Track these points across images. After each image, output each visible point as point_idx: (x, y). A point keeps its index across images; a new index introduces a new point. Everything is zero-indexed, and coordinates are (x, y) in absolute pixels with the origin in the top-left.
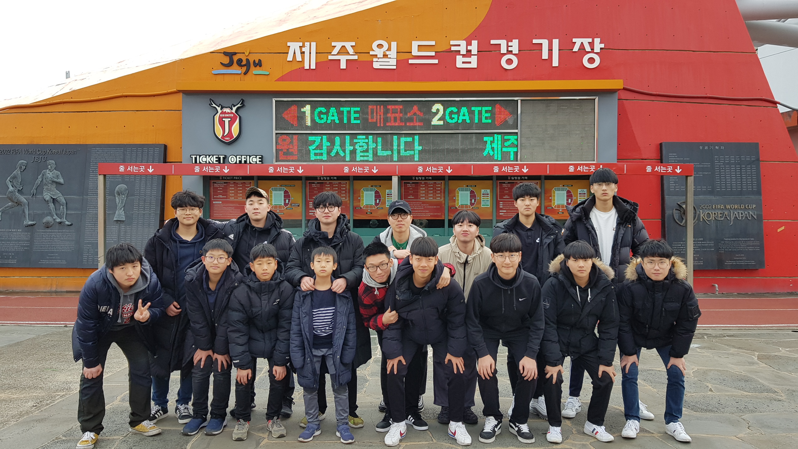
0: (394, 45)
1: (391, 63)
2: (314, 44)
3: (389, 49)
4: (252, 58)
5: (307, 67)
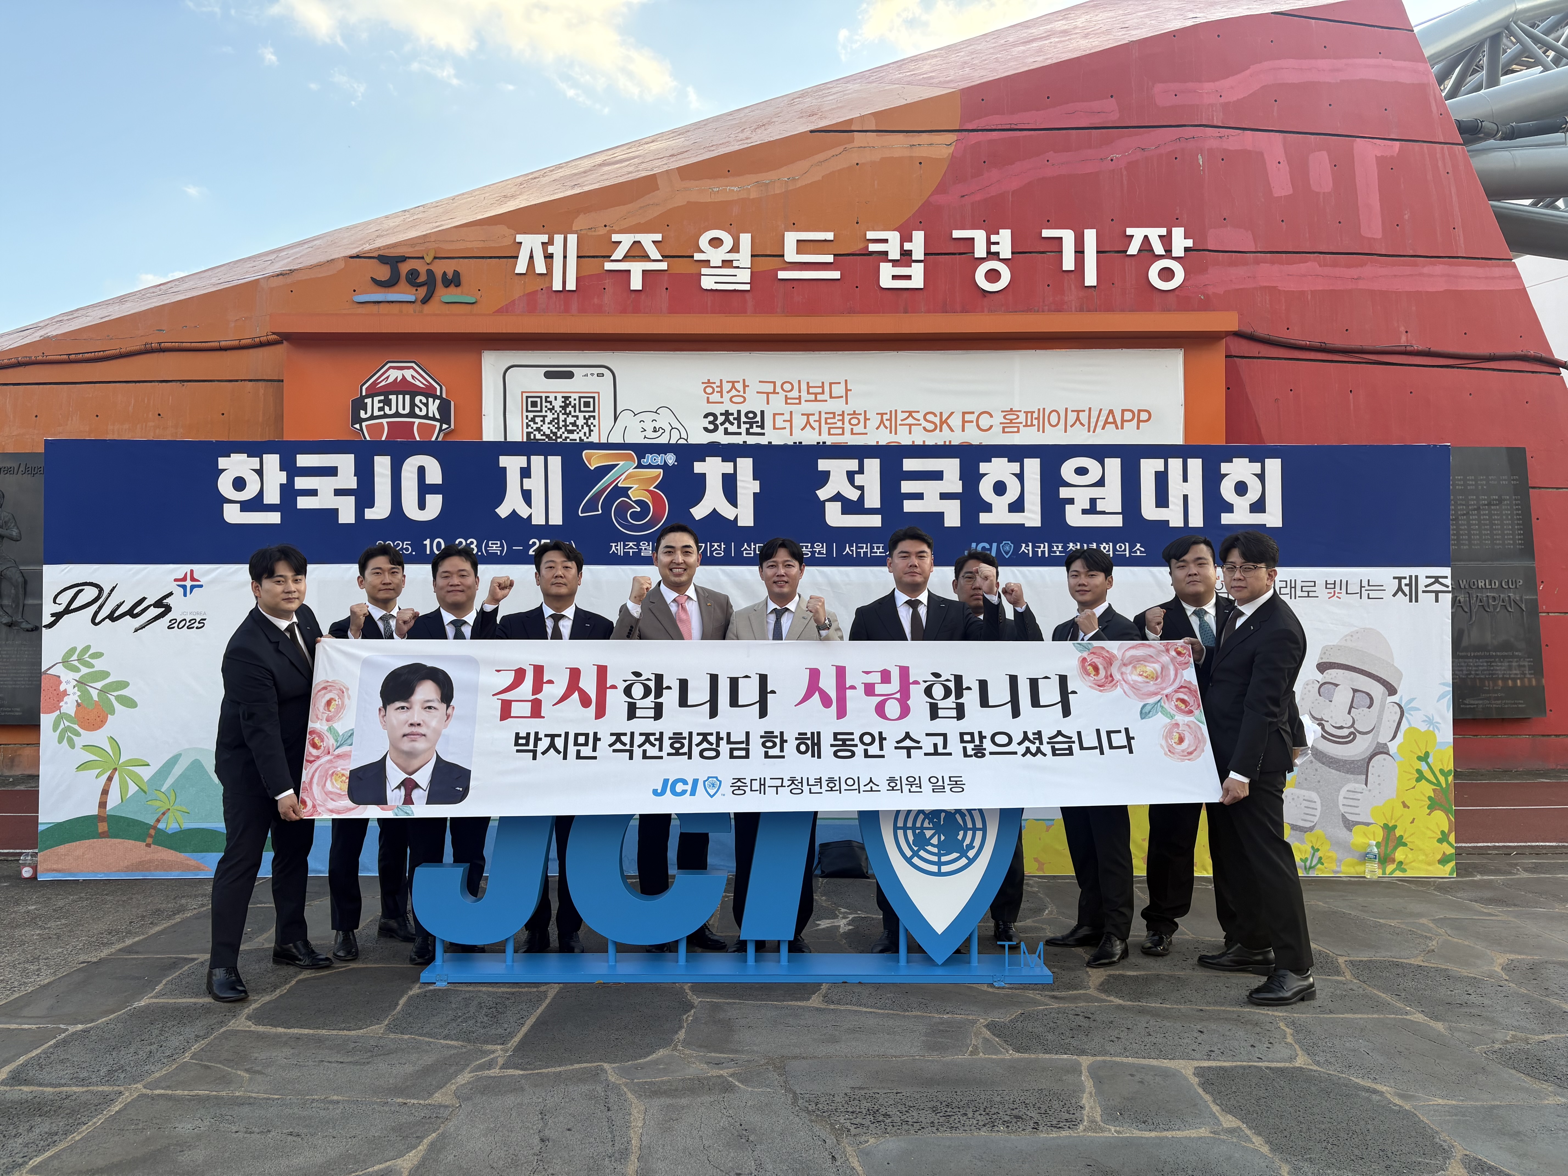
0: (746, 239)
2: (572, 239)
3: (735, 249)
4: (439, 268)
5: (557, 286)
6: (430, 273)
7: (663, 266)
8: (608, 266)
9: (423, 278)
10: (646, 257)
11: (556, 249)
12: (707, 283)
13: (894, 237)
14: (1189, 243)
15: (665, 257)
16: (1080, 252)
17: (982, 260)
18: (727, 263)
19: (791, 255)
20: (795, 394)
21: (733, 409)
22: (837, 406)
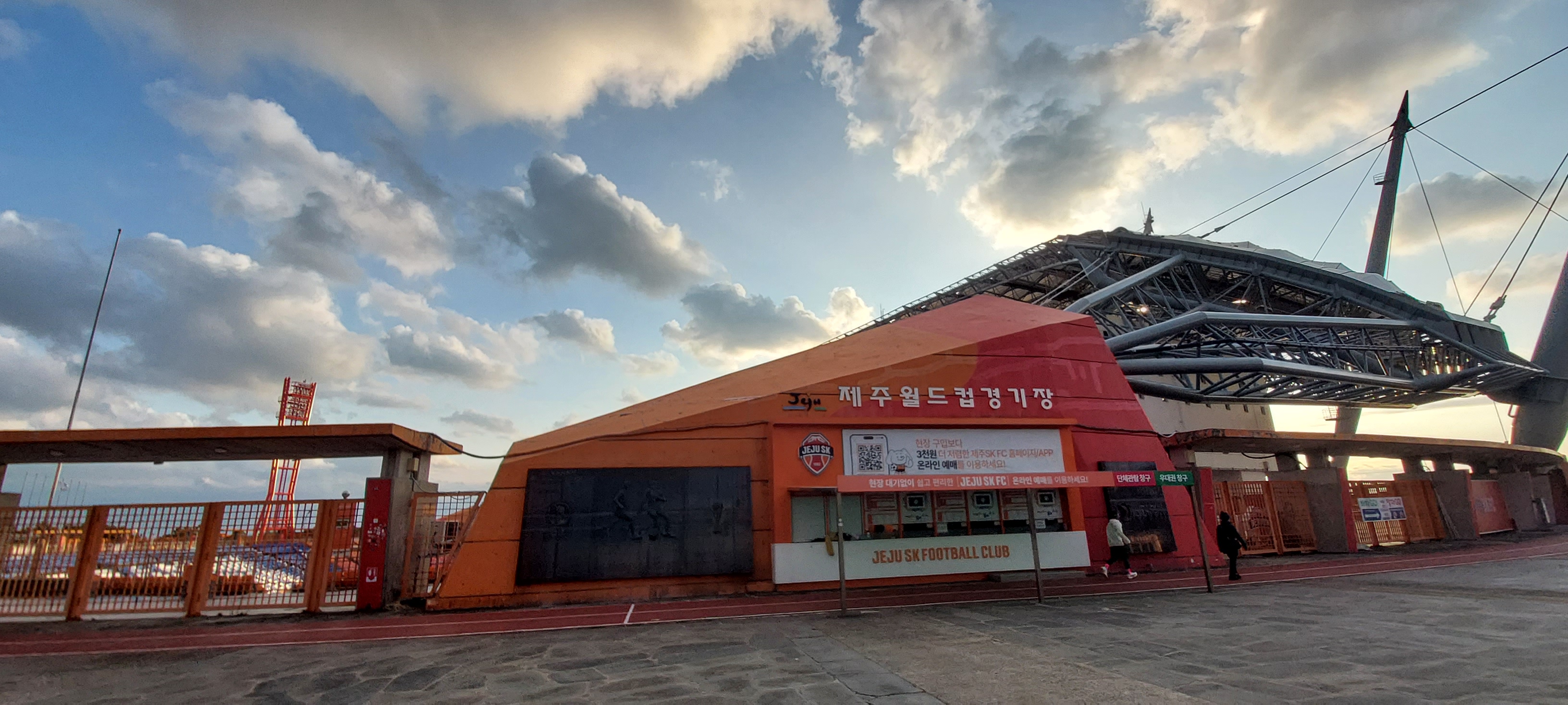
0: (916, 390)
1: (916, 403)
2: (858, 388)
3: (913, 393)
4: (813, 398)
5: (855, 405)
6: (810, 400)
7: (890, 399)
8: (872, 398)
9: (807, 401)
10: (884, 396)
11: (853, 392)
12: (905, 405)
13: (963, 390)
14: (1052, 394)
15: (890, 395)
16: (1020, 396)
17: (991, 399)
18: (911, 398)
19: (931, 395)
20: (945, 444)
21: (926, 450)
22: (958, 448)
